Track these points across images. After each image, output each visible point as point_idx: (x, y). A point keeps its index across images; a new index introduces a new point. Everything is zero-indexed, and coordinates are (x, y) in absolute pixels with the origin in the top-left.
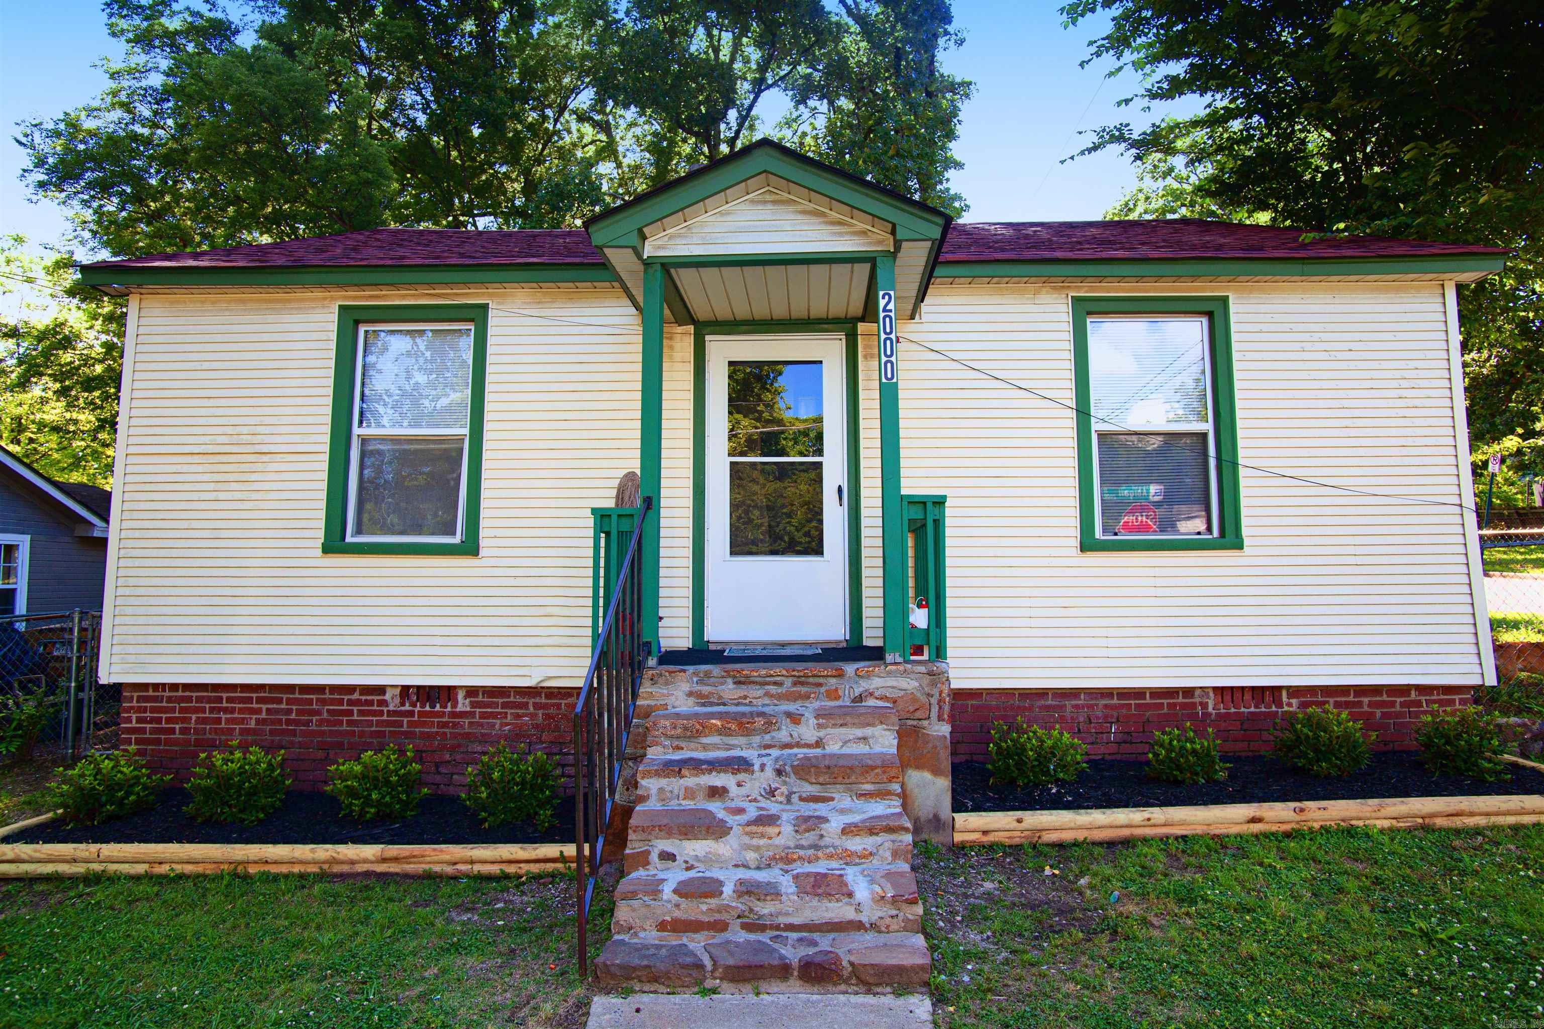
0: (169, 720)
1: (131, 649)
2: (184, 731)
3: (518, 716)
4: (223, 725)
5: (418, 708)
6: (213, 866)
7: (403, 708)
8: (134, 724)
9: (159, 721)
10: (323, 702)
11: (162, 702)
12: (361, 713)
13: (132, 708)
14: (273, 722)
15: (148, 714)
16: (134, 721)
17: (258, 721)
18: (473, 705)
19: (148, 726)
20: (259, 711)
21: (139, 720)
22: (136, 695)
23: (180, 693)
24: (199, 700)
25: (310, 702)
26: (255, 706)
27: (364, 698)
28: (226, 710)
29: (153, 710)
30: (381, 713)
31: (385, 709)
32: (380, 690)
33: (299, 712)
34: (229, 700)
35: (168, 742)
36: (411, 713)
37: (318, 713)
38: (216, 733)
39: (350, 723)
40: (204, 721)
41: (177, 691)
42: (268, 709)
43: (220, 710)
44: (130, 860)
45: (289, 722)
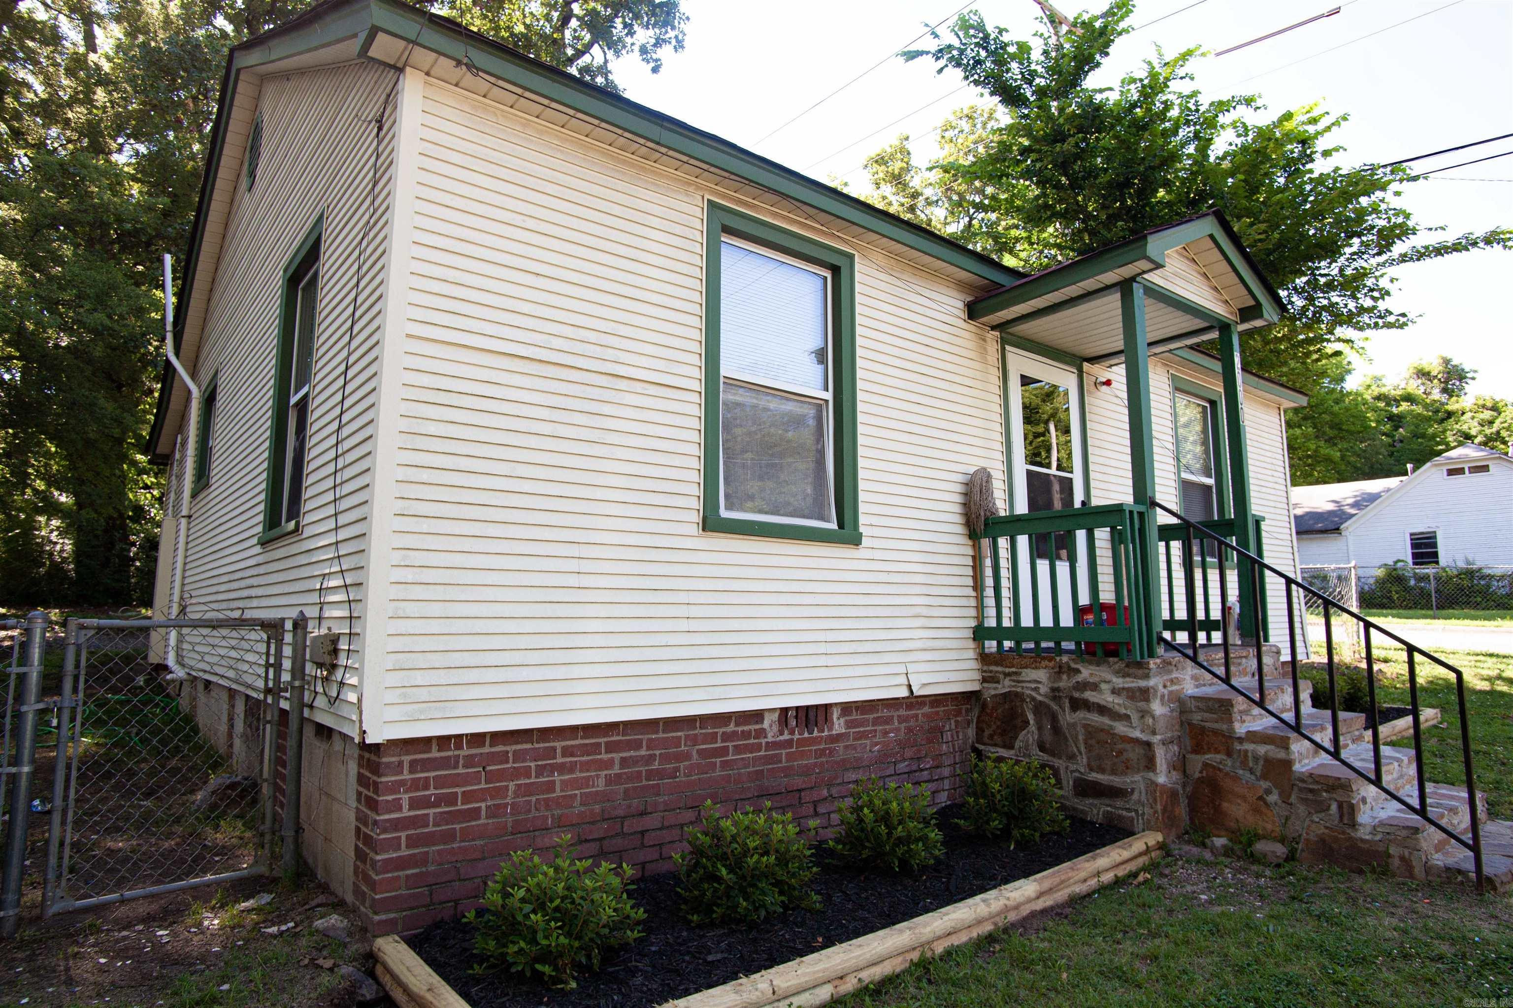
0: (468, 797)
1: (419, 678)
2: (493, 812)
3: (886, 733)
4: (558, 793)
5: (797, 736)
6: (900, 959)
7: (781, 738)
8: (406, 813)
9: (451, 799)
10: (694, 740)
11: (456, 767)
12: (738, 749)
13: (402, 783)
14: (631, 778)
15: (432, 791)
16: (405, 805)
17: (609, 781)
18: (849, 724)
19: (431, 811)
20: (609, 764)
21: (414, 804)
22: (407, 759)
23: (486, 749)
24: (519, 756)
25: (677, 742)
26: (604, 756)
27: (740, 729)
28: (562, 768)
29: (440, 782)
30: (758, 747)
31: (763, 741)
32: (757, 716)
33: (665, 758)
34: (566, 752)
35: (466, 834)
36: (789, 743)
37: (687, 756)
38: (548, 807)
39: (725, 765)
40: (529, 790)
41: (483, 745)
42: (623, 760)
43: (553, 768)
44: (811, 984)
45: (650, 775)
